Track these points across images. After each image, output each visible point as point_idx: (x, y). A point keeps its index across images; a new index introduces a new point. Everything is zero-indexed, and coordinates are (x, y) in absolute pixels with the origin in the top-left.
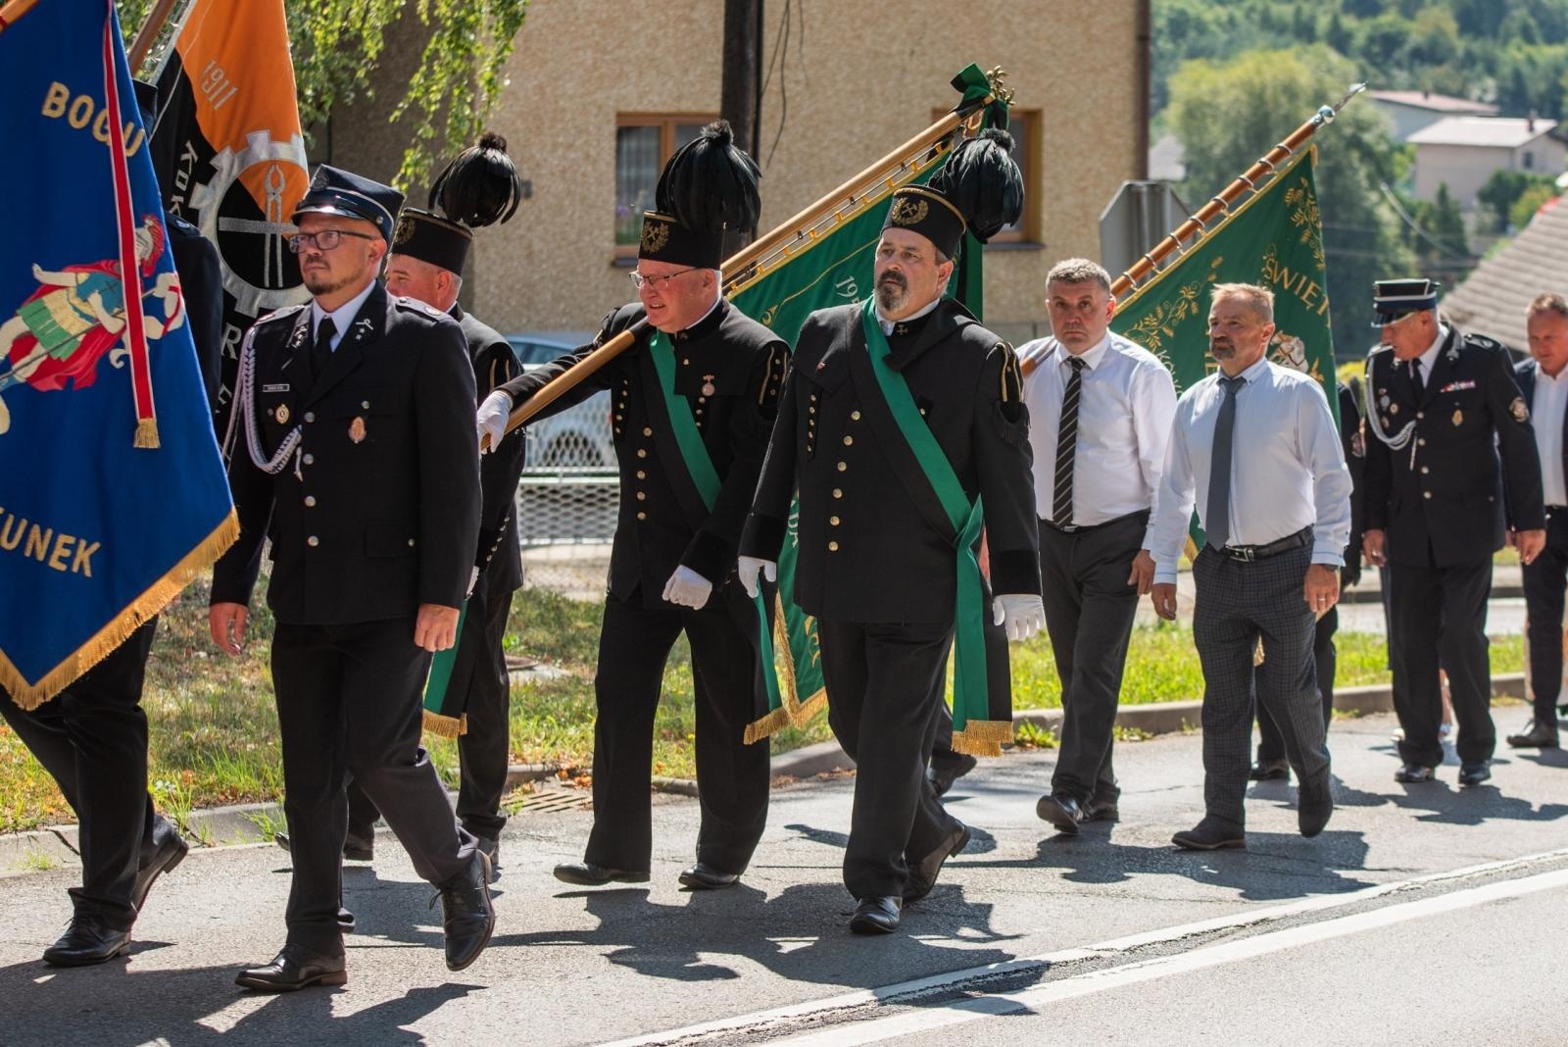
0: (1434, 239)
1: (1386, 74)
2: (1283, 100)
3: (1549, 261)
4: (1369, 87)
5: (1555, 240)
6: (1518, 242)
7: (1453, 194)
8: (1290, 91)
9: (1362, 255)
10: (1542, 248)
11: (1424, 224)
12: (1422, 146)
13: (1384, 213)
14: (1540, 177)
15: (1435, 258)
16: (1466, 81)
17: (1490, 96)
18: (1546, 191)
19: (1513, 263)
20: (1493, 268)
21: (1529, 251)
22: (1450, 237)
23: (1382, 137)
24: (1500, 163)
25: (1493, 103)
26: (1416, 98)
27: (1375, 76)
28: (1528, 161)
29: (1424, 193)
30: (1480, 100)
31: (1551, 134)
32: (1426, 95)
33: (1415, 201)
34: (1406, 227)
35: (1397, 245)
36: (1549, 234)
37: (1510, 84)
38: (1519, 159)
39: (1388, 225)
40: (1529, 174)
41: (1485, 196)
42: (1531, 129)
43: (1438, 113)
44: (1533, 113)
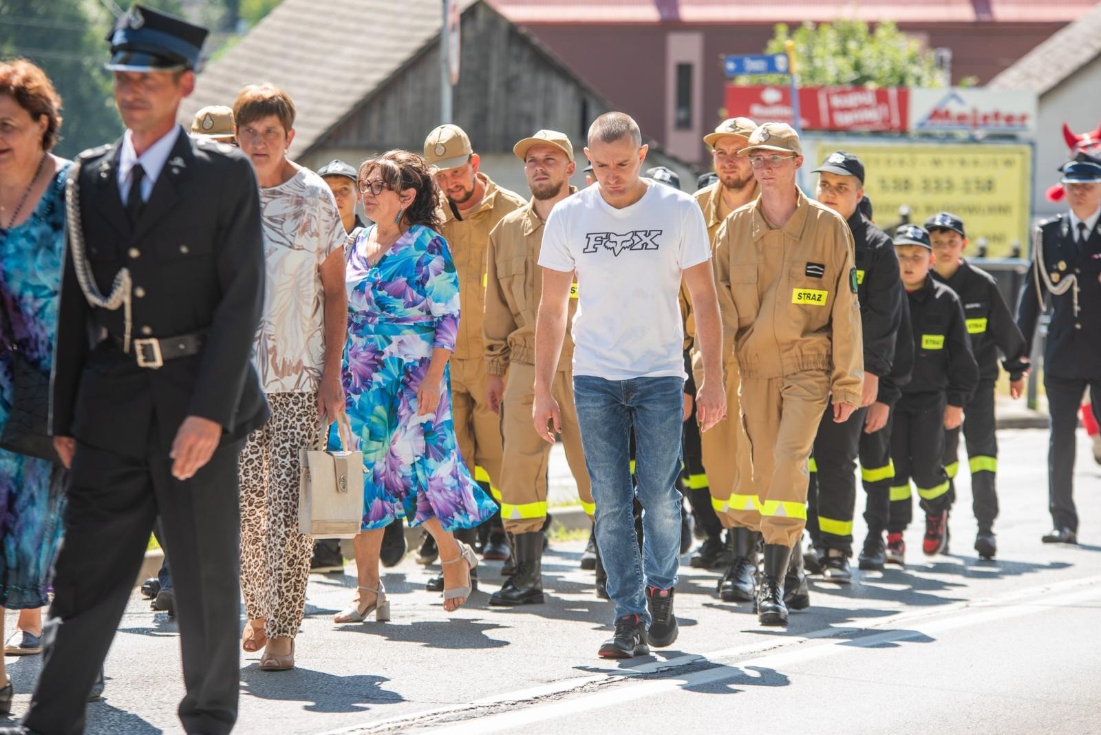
3: (288, 63)
5: (293, 39)
6: (248, 40)
9: (66, 59)
10: (276, 48)
19: (244, 65)
20: (220, 71)
21: (264, 51)
36: (285, 31)
39: (95, 22)
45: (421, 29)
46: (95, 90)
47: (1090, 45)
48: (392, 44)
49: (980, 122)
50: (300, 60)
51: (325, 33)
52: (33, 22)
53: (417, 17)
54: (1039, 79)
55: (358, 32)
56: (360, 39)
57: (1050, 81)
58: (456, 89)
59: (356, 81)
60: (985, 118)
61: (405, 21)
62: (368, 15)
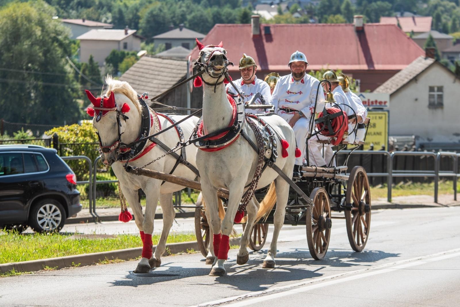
0: (88, 78)
1: (67, 12)
2: (25, 23)
4: (59, 17)
5: (137, 78)
7: (95, 60)
8: (29, 19)
9: (60, 85)
11: (84, 72)
12: (82, 40)
13: (68, 68)
14: (130, 53)
15: (89, 86)
16: (100, 14)
17: (110, 21)
18: (133, 58)
22: (95, 77)
23: (66, 38)
24: (114, 47)
25: (110, 23)
26: (79, 22)
27: (63, 13)
28: (125, 46)
29: (84, 60)
30: (105, 22)
31: (134, 35)
32: (84, 21)
33: (80, 63)
34: (76, 74)
35: (73, 81)
37: (117, 16)
38: (122, 45)
39: (69, 73)
40: (126, 51)
41: (108, 61)
42: (126, 33)
43: (89, 28)
44: (127, 27)
45: (180, 74)
46: (69, 96)
47: (407, 78)
48: (170, 79)
49: (370, 103)
50: (139, 85)
51: (147, 76)
52: (48, 73)
53: (178, 70)
54: (390, 89)
55: (158, 75)
56: (160, 77)
57: (394, 90)
58: (192, 94)
59: (157, 92)
60: (372, 102)
61: (174, 71)
62: (162, 69)
